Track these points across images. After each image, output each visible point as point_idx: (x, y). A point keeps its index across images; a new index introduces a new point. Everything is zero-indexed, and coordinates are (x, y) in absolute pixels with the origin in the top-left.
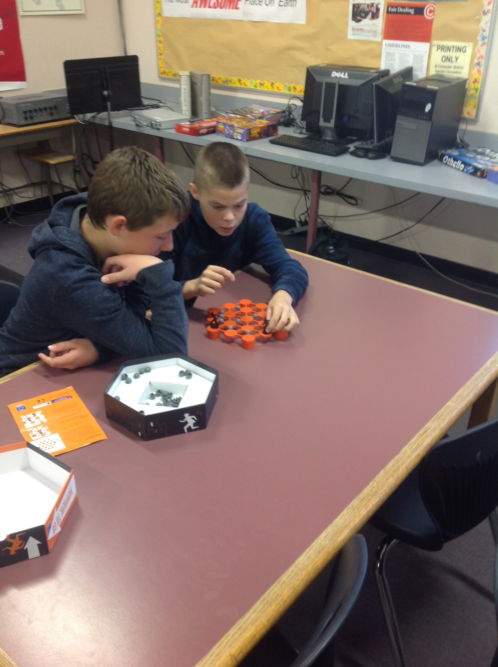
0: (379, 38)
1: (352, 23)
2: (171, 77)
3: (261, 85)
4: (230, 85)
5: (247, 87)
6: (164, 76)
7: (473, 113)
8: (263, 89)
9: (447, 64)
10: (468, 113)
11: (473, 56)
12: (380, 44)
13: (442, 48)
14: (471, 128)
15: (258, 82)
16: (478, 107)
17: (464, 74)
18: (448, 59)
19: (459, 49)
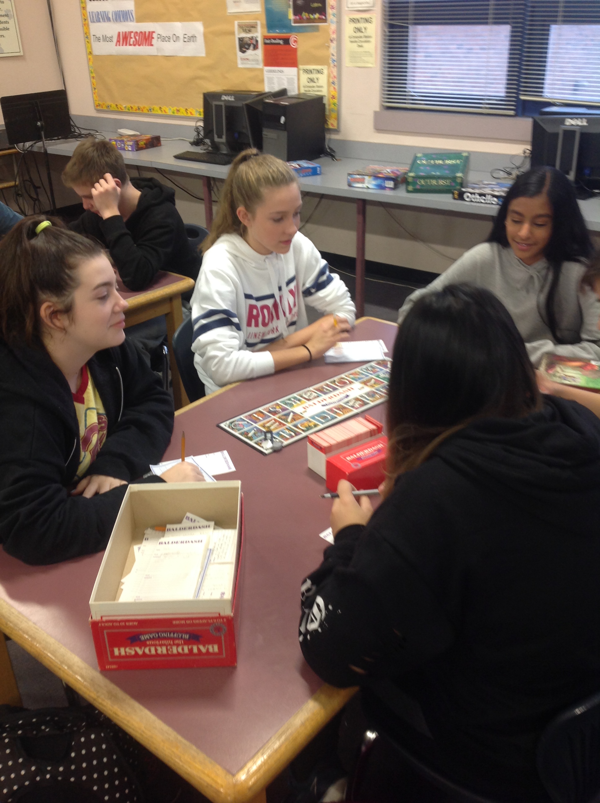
0: (261, 66)
1: (240, 54)
2: (105, 108)
3: (178, 111)
4: (153, 112)
5: (167, 114)
6: (98, 108)
7: (335, 124)
8: (180, 114)
9: (312, 84)
10: (332, 124)
11: (329, 76)
12: (262, 70)
13: (307, 71)
14: (334, 137)
15: (175, 108)
16: (338, 119)
17: (324, 92)
18: (312, 80)
19: (319, 72)
